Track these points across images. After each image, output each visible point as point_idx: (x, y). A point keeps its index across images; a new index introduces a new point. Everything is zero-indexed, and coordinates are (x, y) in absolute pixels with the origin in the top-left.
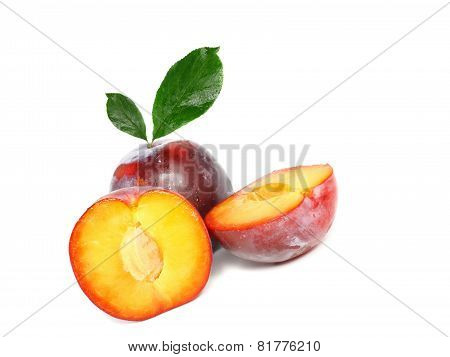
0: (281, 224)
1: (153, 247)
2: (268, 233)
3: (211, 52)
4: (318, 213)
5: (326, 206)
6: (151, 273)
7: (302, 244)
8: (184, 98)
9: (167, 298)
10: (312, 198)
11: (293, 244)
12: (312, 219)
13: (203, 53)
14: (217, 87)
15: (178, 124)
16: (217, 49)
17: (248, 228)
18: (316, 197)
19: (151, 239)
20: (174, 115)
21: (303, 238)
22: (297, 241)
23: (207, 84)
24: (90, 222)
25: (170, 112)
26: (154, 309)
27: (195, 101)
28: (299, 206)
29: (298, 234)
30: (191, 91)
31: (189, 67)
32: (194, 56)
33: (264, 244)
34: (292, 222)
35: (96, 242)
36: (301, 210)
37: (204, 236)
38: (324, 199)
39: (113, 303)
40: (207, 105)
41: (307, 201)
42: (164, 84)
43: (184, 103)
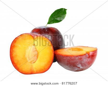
0: (77, 58)
1: (36, 53)
2: (72, 60)
3: (65, 10)
4: (89, 60)
5: (92, 58)
6: (33, 61)
7: (81, 67)
8: (56, 18)
9: (35, 70)
10: (89, 55)
11: (78, 66)
12: (87, 61)
13: (64, 9)
14: (64, 18)
15: (53, 23)
16: (67, 10)
17: (67, 56)
18: (90, 55)
19: (36, 50)
20: (53, 20)
21: (82, 66)
22: (80, 66)
23: (62, 16)
24: (20, 39)
25: (52, 19)
26: (30, 72)
27: (58, 19)
28: (84, 55)
29: (81, 64)
30: (58, 17)
31: (60, 11)
32: (61, 9)
33: (70, 63)
34: (81, 59)
35: (20, 46)
36: (84, 57)
37: (52, 55)
38: (92, 56)
39: (18, 66)
40: (60, 21)
41: (87, 55)
42: (53, 13)
43: (56, 19)
